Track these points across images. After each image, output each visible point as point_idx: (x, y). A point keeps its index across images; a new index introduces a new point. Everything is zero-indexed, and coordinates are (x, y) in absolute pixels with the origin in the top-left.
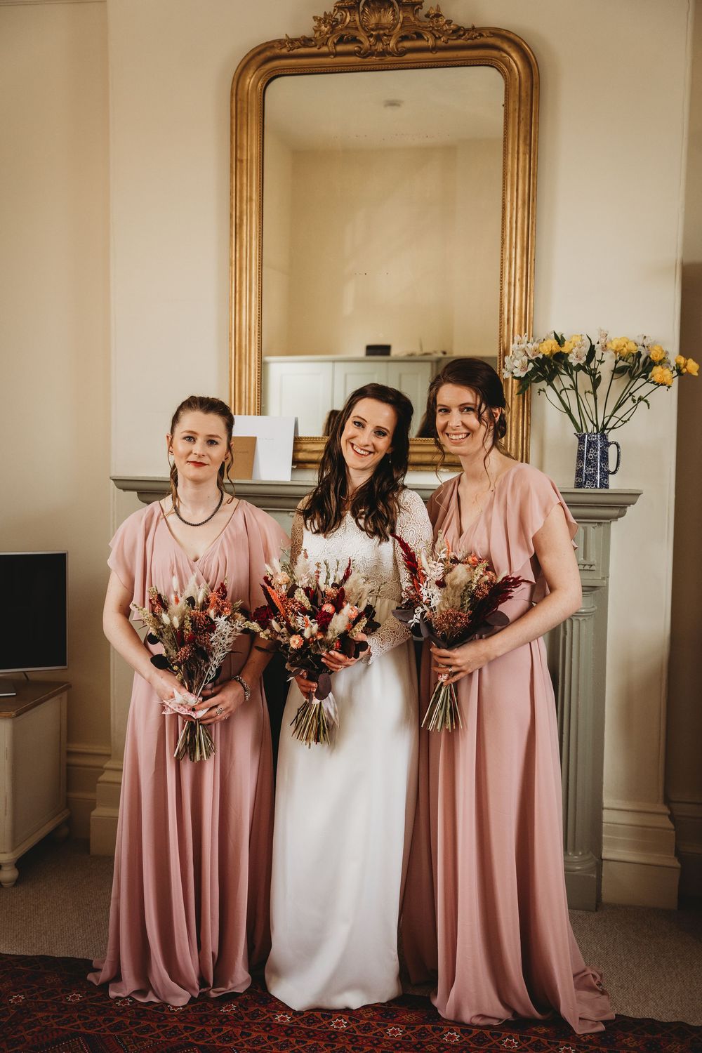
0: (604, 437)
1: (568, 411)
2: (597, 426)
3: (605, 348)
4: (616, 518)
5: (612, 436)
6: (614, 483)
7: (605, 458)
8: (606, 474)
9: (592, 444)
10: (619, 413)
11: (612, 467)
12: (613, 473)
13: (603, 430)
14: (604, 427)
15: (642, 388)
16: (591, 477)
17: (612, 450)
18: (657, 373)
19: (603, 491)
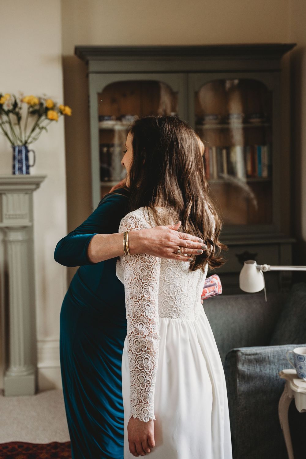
0: (26, 148)
1: (6, 134)
2: (21, 141)
3: (22, 101)
4: (35, 189)
5: (30, 147)
6: (33, 171)
7: (27, 159)
8: (28, 167)
9: (20, 152)
10: (33, 135)
11: (31, 162)
12: (33, 166)
13: (25, 144)
14: (26, 142)
15: (44, 122)
16: (20, 169)
17: (31, 155)
18: (51, 114)
19: (28, 176)
